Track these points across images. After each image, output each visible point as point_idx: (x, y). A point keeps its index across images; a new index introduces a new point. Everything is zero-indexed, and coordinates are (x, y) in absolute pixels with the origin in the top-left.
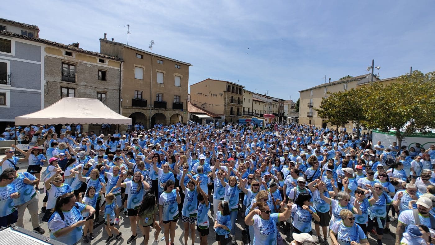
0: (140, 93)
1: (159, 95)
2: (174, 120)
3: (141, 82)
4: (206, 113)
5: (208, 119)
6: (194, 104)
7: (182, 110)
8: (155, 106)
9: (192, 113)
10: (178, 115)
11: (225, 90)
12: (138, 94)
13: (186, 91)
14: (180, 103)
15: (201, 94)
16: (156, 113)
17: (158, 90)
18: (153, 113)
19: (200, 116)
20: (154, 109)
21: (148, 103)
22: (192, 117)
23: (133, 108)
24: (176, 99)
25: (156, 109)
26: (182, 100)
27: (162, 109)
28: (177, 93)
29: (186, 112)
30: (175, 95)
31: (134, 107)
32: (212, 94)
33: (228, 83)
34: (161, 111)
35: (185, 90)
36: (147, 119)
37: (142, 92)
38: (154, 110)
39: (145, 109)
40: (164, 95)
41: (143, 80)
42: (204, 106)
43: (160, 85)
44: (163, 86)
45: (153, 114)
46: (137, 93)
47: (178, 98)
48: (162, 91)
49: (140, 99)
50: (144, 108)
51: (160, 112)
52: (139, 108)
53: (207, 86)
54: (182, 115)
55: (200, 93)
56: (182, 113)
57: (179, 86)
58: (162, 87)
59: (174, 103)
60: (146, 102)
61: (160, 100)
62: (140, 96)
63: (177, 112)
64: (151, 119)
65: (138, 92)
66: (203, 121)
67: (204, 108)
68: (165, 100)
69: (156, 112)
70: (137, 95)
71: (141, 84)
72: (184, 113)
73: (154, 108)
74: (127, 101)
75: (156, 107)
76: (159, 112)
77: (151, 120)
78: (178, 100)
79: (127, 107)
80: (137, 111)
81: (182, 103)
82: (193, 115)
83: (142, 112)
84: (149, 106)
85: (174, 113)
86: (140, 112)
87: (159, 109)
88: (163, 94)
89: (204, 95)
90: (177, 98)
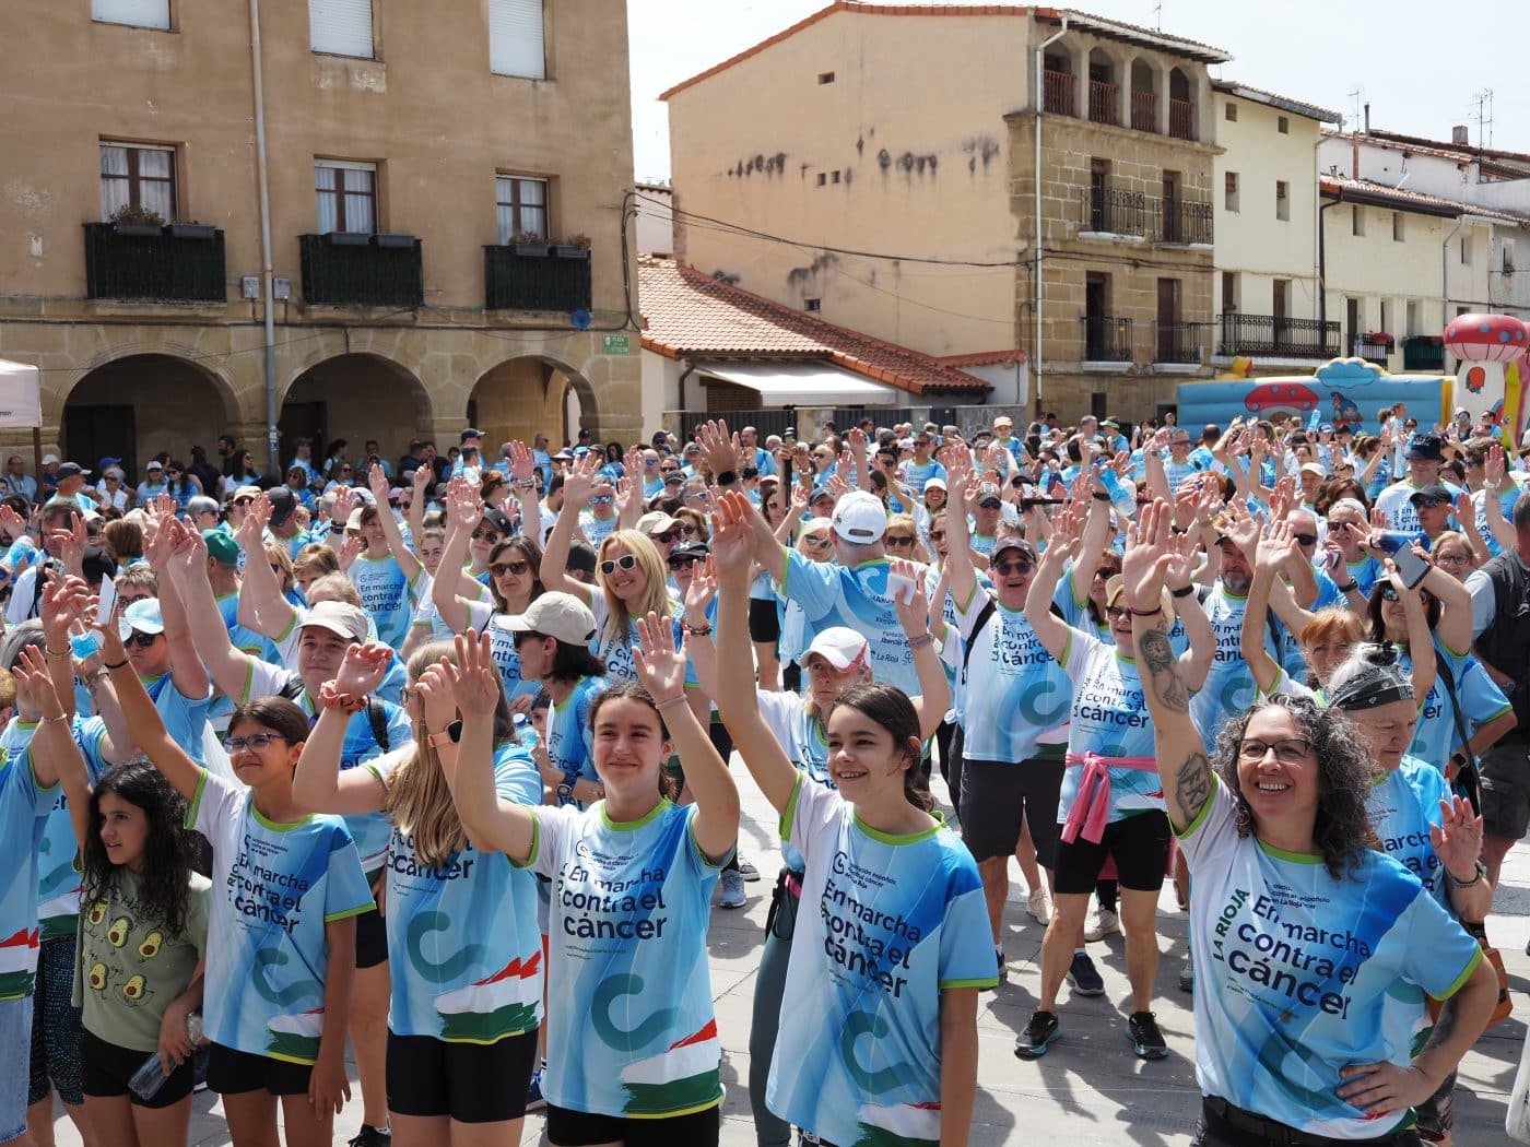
0: (151, 168)
1: (339, 174)
2: (509, 424)
3: (159, 54)
4: (838, 353)
5: (862, 407)
6: (718, 274)
7: (584, 321)
8: (306, 288)
9: (695, 358)
10: (544, 369)
11: (1019, 101)
12: (134, 179)
13: (616, 121)
14: (552, 251)
15: (780, 160)
16: (324, 356)
17: (328, 125)
18: (298, 353)
19: (773, 386)
20: (299, 318)
21: (240, 257)
22: (697, 401)
23: (99, 311)
24: (516, 205)
25: (318, 312)
26: (580, 219)
27: (379, 313)
28: (523, 147)
29: (619, 337)
30: (500, 171)
31: (107, 308)
32: (884, 160)
33: (1047, 19)
34: (371, 335)
35: (605, 116)
36: (244, 415)
37: (174, 154)
38: (303, 333)
39: (209, 324)
40: (395, 172)
41: (173, 28)
42: (816, 287)
43: (347, 71)
44: (371, 81)
45: (299, 371)
46: (123, 170)
47: (530, 194)
48: (367, 137)
49: (152, 221)
50: (200, 309)
51: (366, 342)
52: (158, 310)
53: (827, 78)
54: (585, 373)
55: (769, 154)
56: (585, 353)
57: (540, 73)
58: (368, 91)
59: (490, 250)
60: (210, 246)
61: (358, 219)
62: (155, 201)
63: (534, 345)
64: (274, 416)
65: (133, 157)
66: (804, 422)
67: (813, 305)
68: (400, 222)
69: (326, 347)
70: (124, 185)
71: (152, 72)
72: (606, 349)
73: (301, 311)
74: (37, 247)
75: (317, 301)
76: (353, 350)
77: (278, 426)
78: (531, 220)
79: (38, 301)
80: (137, 342)
81: (582, 243)
82: (705, 381)
83: (191, 357)
84: (252, 290)
85: (496, 350)
86: (163, 350)
87: (345, 314)
88: (379, 163)
89: (812, 175)
90: (524, 199)
